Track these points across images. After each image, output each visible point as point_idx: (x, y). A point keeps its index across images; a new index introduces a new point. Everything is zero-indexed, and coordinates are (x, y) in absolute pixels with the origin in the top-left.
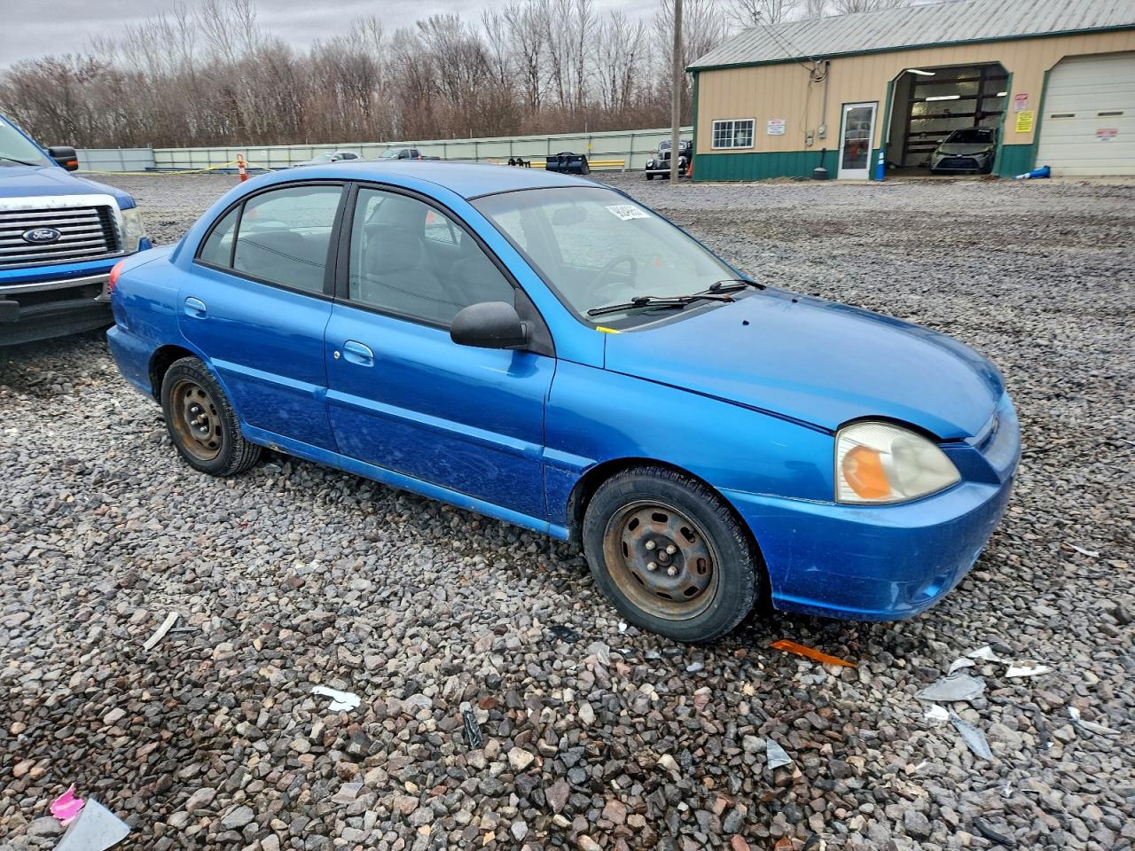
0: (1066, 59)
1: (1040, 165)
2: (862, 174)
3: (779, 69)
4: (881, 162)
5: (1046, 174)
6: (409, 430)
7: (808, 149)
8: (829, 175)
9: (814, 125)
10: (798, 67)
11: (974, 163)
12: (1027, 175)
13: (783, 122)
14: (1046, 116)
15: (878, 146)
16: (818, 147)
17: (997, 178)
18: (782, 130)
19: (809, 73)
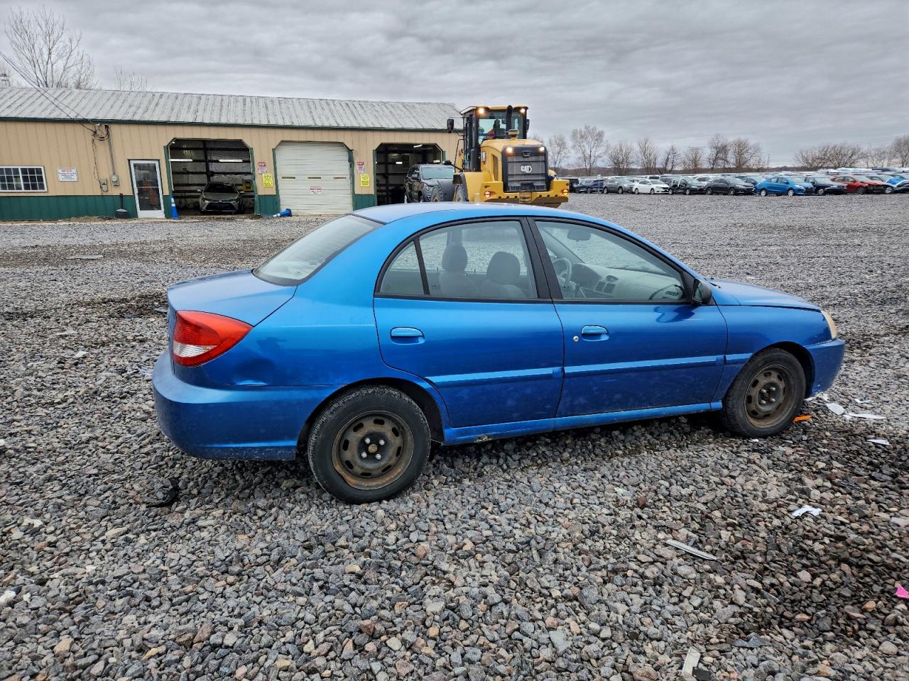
0: (283, 143)
1: (283, 209)
2: (159, 214)
3: (59, 127)
4: (174, 205)
5: (289, 214)
6: (633, 375)
7: (105, 194)
8: (131, 215)
9: (105, 174)
10: (79, 127)
11: (231, 207)
12: (279, 215)
13: (74, 171)
14: (279, 178)
15: (167, 193)
16: (115, 192)
17: (258, 217)
18: (75, 178)
19: (92, 133)
